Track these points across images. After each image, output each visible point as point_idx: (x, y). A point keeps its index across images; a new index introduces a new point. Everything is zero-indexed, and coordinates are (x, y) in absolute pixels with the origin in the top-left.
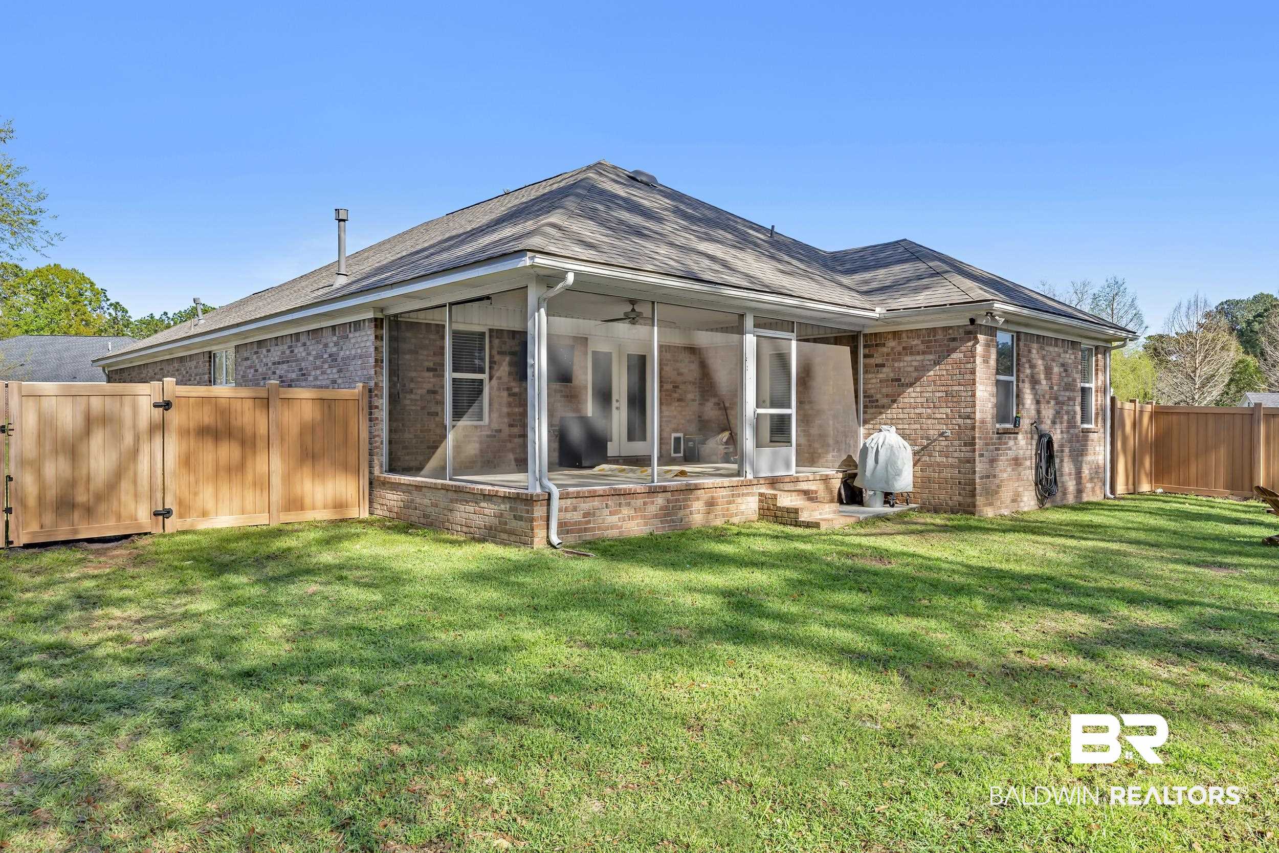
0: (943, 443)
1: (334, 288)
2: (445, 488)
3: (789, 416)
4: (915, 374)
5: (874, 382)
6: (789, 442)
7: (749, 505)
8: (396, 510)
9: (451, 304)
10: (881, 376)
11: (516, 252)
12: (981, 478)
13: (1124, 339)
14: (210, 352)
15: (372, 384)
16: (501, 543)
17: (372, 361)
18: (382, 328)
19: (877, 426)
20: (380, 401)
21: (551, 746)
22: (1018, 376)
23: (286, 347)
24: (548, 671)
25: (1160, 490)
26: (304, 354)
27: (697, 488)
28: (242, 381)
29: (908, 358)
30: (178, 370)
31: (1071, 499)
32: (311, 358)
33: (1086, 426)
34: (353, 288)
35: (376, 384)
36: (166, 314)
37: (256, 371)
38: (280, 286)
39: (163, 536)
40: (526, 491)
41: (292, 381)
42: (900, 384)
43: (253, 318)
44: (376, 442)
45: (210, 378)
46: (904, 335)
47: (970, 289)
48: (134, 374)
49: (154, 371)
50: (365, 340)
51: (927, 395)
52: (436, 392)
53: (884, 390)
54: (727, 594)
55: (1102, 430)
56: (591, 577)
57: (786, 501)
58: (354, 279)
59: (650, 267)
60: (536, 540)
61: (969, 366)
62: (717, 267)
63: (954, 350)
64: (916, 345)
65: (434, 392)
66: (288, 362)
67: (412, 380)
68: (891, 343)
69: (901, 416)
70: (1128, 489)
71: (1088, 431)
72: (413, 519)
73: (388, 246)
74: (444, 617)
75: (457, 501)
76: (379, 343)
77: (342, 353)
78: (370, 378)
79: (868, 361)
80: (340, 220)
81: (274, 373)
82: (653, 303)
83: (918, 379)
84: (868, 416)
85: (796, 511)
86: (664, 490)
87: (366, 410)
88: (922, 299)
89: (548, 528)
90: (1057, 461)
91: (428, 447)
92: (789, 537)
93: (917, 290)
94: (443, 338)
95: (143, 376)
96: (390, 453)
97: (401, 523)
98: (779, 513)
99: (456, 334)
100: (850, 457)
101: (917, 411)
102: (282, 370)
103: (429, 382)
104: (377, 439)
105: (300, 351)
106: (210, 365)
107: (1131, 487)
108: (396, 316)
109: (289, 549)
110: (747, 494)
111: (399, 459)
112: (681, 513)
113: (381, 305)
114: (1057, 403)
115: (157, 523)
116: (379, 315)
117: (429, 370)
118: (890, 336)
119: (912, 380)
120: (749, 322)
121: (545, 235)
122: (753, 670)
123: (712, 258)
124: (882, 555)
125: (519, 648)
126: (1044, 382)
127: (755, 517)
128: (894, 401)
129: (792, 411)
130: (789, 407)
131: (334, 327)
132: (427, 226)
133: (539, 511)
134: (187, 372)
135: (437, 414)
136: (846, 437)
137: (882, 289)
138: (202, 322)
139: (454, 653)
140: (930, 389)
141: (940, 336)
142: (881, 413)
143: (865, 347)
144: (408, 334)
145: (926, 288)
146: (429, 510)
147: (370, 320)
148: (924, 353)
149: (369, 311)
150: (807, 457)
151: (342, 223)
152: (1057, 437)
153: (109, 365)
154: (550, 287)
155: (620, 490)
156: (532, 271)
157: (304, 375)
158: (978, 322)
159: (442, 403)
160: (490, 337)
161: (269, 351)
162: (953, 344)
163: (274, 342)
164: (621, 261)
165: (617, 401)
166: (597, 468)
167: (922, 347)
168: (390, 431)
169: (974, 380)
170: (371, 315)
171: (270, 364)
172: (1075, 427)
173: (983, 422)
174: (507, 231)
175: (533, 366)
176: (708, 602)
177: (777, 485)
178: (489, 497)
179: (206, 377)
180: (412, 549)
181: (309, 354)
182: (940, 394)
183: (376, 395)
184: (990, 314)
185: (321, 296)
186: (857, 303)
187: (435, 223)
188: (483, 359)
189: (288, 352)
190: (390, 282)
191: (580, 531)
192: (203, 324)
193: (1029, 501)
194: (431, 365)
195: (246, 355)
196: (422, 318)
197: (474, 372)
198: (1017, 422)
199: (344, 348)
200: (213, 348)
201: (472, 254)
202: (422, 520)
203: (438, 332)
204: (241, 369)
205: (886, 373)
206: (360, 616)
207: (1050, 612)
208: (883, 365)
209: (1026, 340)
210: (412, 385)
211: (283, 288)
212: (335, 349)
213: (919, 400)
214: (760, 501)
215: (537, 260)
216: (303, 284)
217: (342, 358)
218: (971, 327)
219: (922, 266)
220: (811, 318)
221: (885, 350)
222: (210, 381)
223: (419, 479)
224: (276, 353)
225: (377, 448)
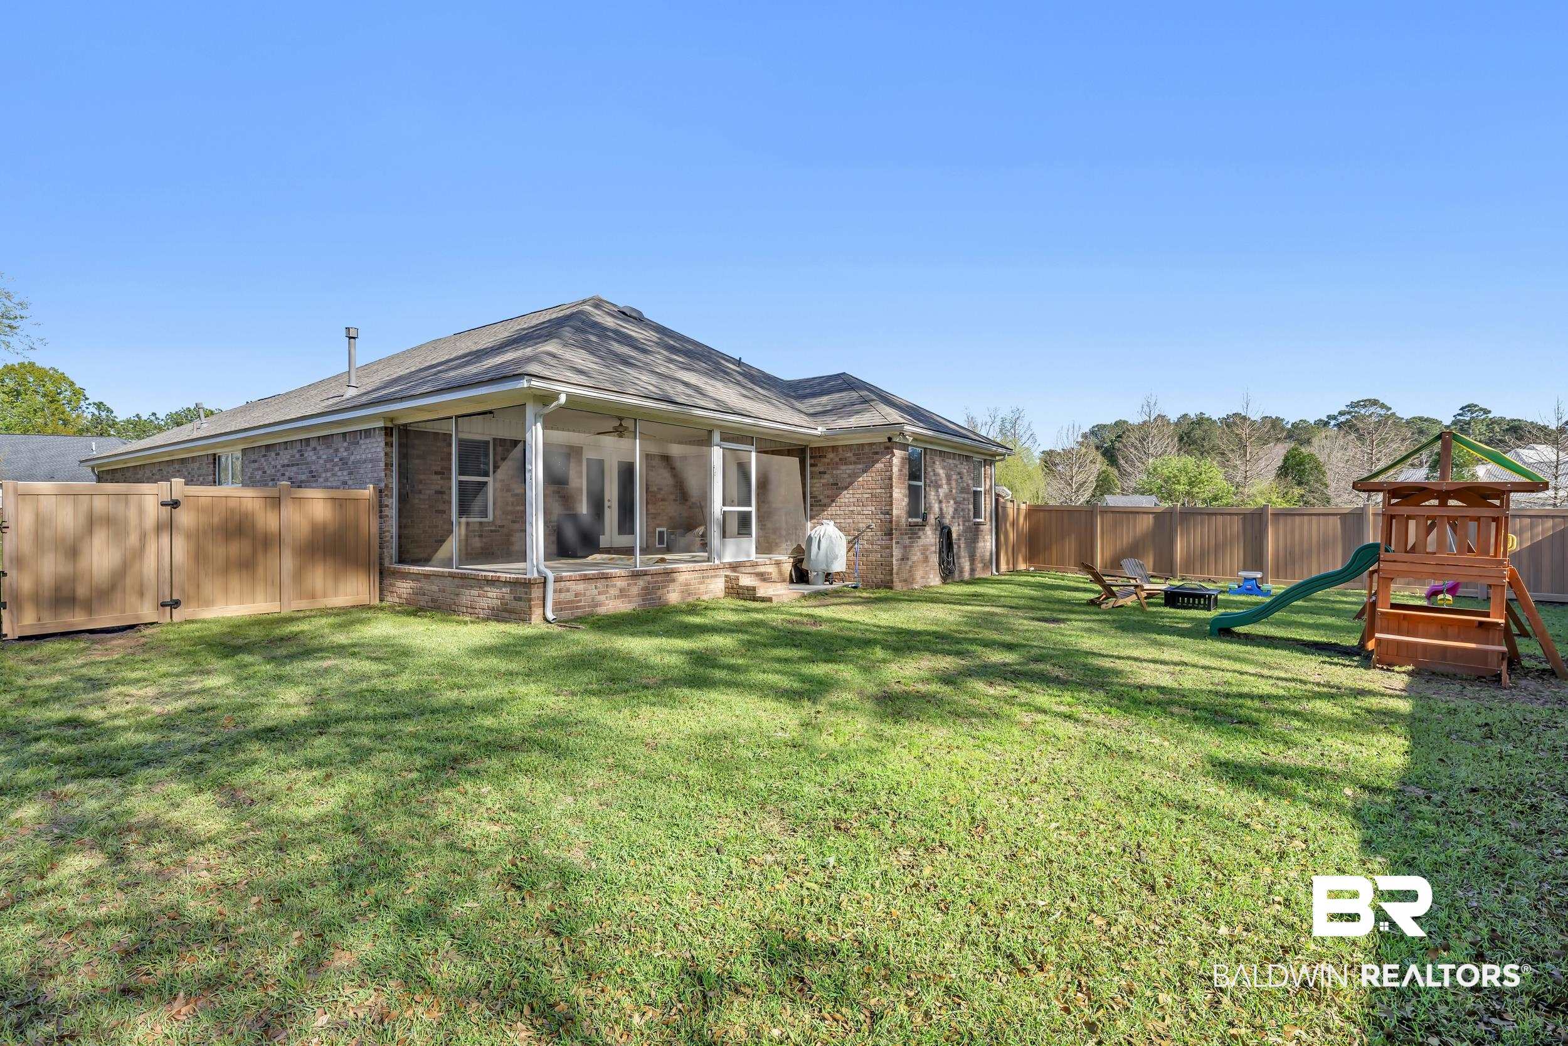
0: (870, 534)
1: (344, 398)
2: (452, 576)
3: (750, 512)
4: (848, 480)
5: (817, 486)
6: (750, 534)
7: (717, 586)
8: (405, 596)
9: (457, 417)
10: (823, 481)
11: (514, 375)
12: (897, 560)
13: (1004, 455)
14: (215, 454)
15: (382, 485)
16: (502, 621)
17: (382, 465)
18: (392, 435)
19: (820, 521)
20: (390, 500)
21: (536, 763)
22: (925, 482)
23: (295, 451)
24: (538, 713)
25: (1032, 569)
26: (314, 458)
27: (673, 572)
28: (249, 482)
29: (844, 467)
30: (179, 471)
31: (967, 576)
32: (321, 461)
33: (978, 520)
34: (364, 399)
35: (386, 486)
36: (154, 414)
37: (265, 472)
38: (287, 393)
39: (172, 624)
40: (525, 576)
41: (301, 482)
42: (838, 487)
43: (261, 424)
44: (386, 537)
45: (215, 478)
46: (840, 449)
47: (888, 414)
48: (128, 474)
49: (151, 471)
50: (376, 447)
51: (858, 496)
52: (443, 493)
53: (825, 492)
54: (690, 653)
55: (989, 523)
56: (579, 643)
57: (746, 581)
58: (365, 391)
59: (632, 391)
60: (533, 617)
61: (888, 473)
62: (689, 391)
63: (877, 461)
64: (849, 457)
65: (442, 493)
66: (298, 465)
67: (421, 482)
68: (831, 455)
69: (838, 512)
70: (1008, 568)
71: (979, 524)
72: (422, 603)
73: (397, 360)
74: (449, 679)
75: (462, 587)
76: (388, 449)
77: (352, 458)
78: (380, 480)
79: (814, 469)
80: (350, 338)
81: (283, 475)
82: (636, 420)
83: (851, 484)
84: (814, 513)
85: (754, 589)
86: (645, 574)
87: (377, 508)
88: (854, 421)
89: (544, 607)
90: (955, 546)
91: (436, 541)
92: (748, 610)
93: (850, 414)
94: (450, 445)
95: (139, 476)
96: (400, 546)
97: (411, 608)
98: (741, 591)
99: (462, 443)
100: (799, 546)
101: (851, 509)
102: (291, 472)
103: (438, 484)
104: (387, 534)
105: (310, 455)
106: (215, 467)
107: (1011, 566)
108: (405, 425)
109: (302, 632)
110: (716, 576)
111: (408, 552)
112: (659, 593)
113: (391, 415)
114: (955, 503)
115: (164, 613)
116: (389, 425)
117: (436, 473)
118: (830, 450)
119: (846, 484)
120: (716, 437)
121: (542, 362)
122: (701, 704)
123: (686, 384)
124: (816, 620)
125: (514, 699)
126: (945, 486)
127: (722, 594)
128: (833, 501)
129: (753, 509)
130: (750, 505)
131: (344, 434)
132: (435, 344)
133: (536, 593)
134: (189, 473)
135: (444, 512)
136: (796, 529)
137: (824, 413)
138: (205, 425)
139: (457, 706)
140: (859, 491)
141: (867, 450)
142: (824, 511)
143: (811, 457)
144: (416, 442)
145: (858, 412)
146: (437, 595)
147: (381, 428)
148: (855, 463)
149: (378, 421)
150: (765, 547)
151: (352, 340)
152: (955, 530)
153: (99, 466)
154: (545, 405)
155: (607, 574)
156: (530, 392)
157: (313, 477)
158: (894, 440)
159: (450, 502)
160: (494, 445)
161: (278, 454)
162: (876, 457)
163: (282, 447)
164: (608, 385)
165: (609, 501)
166: (590, 558)
167: (853, 459)
168: (400, 527)
169: (891, 484)
170: (381, 424)
171: (279, 467)
172: (969, 521)
173: (898, 517)
174: (509, 356)
175: (531, 471)
176: (673, 660)
177: (738, 569)
178: (493, 582)
179: (211, 478)
180: (421, 628)
181: (319, 458)
182: (867, 496)
183: (386, 495)
184: (902, 434)
185: (331, 405)
186: (805, 424)
187: (443, 341)
188: (487, 464)
189: (297, 456)
190: (400, 396)
191: (572, 608)
192: (206, 428)
193: (935, 580)
194: (439, 469)
195: (253, 458)
196: (429, 428)
197: (479, 475)
198: (925, 518)
199: (355, 453)
200: (218, 451)
201: (477, 374)
202: (430, 604)
203: (445, 440)
204: (249, 471)
205: (827, 479)
206: (372, 682)
207: (928, 655)
208: (825, 473)
209: (931, 454)
210: (421, 487)
211: (291, 395)
212: (345, 454)
213: (851, 500)
214: (726, 581)
215: (532, 383)
216: (313, 393)
217: (353, 462)
218: (889, 444)
219: (854, 394)
220: (767, 434)
221: (826, 460)
222: (215, 482)
223: (427, 568)
224: (285, 457)
225: (388, 541)
